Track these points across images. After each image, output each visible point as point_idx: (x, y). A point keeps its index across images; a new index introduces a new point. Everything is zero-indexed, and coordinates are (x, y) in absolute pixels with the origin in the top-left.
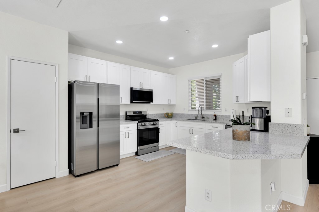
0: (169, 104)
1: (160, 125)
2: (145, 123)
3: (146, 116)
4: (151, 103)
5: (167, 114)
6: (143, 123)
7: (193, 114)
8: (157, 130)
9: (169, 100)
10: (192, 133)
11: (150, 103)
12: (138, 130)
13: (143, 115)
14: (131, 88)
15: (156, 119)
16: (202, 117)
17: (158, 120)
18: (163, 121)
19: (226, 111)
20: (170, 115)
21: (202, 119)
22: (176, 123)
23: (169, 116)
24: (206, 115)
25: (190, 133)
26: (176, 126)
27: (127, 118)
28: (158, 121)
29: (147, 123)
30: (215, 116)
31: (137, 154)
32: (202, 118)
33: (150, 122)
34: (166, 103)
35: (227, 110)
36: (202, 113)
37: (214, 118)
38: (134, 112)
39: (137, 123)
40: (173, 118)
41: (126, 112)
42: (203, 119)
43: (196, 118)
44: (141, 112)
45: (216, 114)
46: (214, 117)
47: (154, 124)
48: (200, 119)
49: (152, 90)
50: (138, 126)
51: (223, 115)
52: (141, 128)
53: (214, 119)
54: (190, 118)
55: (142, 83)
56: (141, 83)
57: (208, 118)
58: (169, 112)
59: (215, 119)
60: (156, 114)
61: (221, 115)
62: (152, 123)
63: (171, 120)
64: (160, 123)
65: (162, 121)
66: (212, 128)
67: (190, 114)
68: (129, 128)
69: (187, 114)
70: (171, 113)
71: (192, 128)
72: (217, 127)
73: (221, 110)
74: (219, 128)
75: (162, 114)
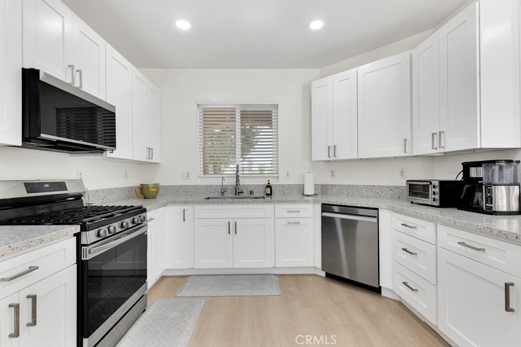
0: (149, 160)
5: (145, 188)
6: (105, 230)
7: (210, 186)
9: (151, 151)
10: (236, 233)
12: (79, 262)
13: (71, 195)
14: (24, 70)
16: (238, 191)
19: (288, 175)
20: (152, 190)
21: (238, 196)
22: (184, 210)
23: (149, 194)
24: (246, 185)
25: (229, 233)
26: (184, 220)
28: (145, 211)
30: (269, 186)
32: (239, 193)
34: (143, 157)
35: (289, 174)
37: (269, 192)
38: (30, 186)
42: (241, 195)
43: (222, 193)
45: (271, 183)
46: (268, 189)
47: (135, 225)
48: (234, 196)
49: (115, 107)
50: (79, 246)
51: (283, 185)
52: (96, 251)
53: (267, 194)
55: (76, 70)
56: (72, 66)
57: (252, 192)
59: (271, 194)
61: (279, 185)
63: (166, 205)
66: (287, 215)
67: (203, 186)
68: (37, 268)
69: (194, 186)
70: (154, 185)
71: (235, 220)
72: (299, 211)
73: (277, 175)
74: (302, 214)
75: (122, 188)
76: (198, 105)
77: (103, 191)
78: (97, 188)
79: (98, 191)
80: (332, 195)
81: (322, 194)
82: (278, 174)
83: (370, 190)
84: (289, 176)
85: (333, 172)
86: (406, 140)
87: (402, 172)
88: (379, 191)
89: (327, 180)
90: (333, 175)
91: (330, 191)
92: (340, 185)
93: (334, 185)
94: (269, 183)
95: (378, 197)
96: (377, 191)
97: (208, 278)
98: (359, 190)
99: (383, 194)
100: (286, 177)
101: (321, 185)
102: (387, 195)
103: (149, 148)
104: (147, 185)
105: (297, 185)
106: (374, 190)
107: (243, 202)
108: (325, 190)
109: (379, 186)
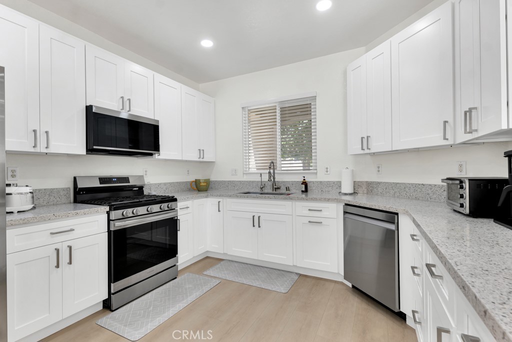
0: (201, 160)
1: (179, 210)
2: (135, 210)
3: (141, 188)
4: (156, 156)
5: (197, 182)
6: (129, 212)
7: (253, 182)
8: (172, 225)
9: (202, 152)
10: (259, 227)
11: (151, 155)
12: (109, 231)
13: (135, 186)
14: (87, 107)
15: (169, 197)
16: (274, 187)
17: (174, 200)
18: (188, 199)
19: (327, 171)
20: (202, 184)
21: (274, 192)
22: (219, 202)
23: (200, 187)
24: (284, 182)
25: (254, 226)
26: (219, 211)
27: (79, 198)
28: (176, 200)
29: (142, 210)
30: (305, 183)
31: (107, 305)
33: (150, 207)
34: (194, 157)
35: (329, 170)
36: (274, 178)
37: (304, 189)
38: (102, 180)
39: (108, 213)
40: (210, 192)
41: (75, 178)
42: (278, 191)
43: (262, 188)
44: (126, 179)
45: (307, 180)
46: (304, 186)
47: (162, 211)
48: (270, 191)
49: (158, 121)
50: (109, 221)
51: (321, 182)
52: (119, 225)
53: (302, 191)
54: (246, 191)
55: (125, 99)
56: (122, 97)
57: (288, 189)
58: (200, 176)
59: (306, 191)
60: (171, 184)
61: (317, 182)
62: (156, 208)
63: (207, 197)
64: (180, 204)
65: (185, 200)
66: (307, 213)
67: (247, 182)
68: (74, 230)
69: (240, 181)
70: (205, 180)
71: (259, 215)
72: (321, 211)
73: (316, 171)
74: (325, 213)
75: (183, 182)
76: (243, 108)
77: (165, 184)
78: (160, 182)
79: (160, 184)
80: (377, 194)
81: (367, 193)
82: (316, 169)
83: (419, 190)
84: (329, 173)
85: (379, 167)
86: (445, 122)
87: (461, 166)
88: (430, 192)
89: (373, 177)
90: (379, 171)
91: (375, 189)
92: (386, 183)
93: (379, 183)
94: (304, 180)
95: (429, 199)
96: (427, 192)
97: (236, 264)
98: (407, 189)
99: (435, 196)
100: (326, 173)
101: (367, 182)
102: (440, 197)
103: (200, 150)
104: (199, 180)
105: (337, 182)
106: (423, 190)
107: (265, 198)
108: (371, 188)
109: (430, 185)
